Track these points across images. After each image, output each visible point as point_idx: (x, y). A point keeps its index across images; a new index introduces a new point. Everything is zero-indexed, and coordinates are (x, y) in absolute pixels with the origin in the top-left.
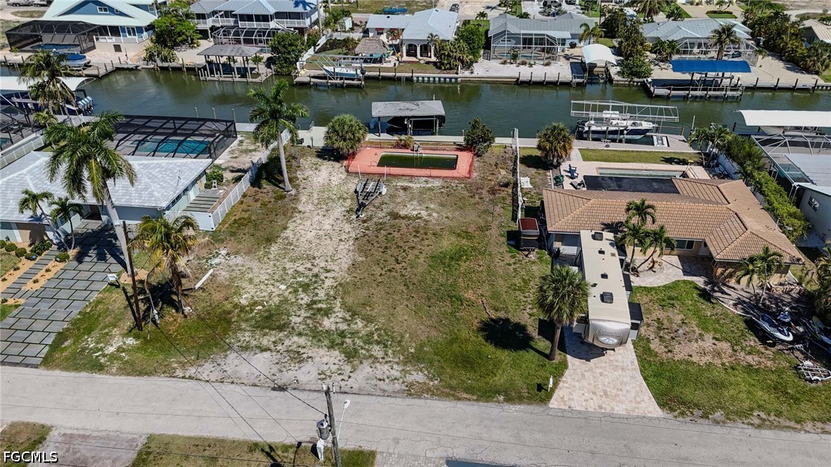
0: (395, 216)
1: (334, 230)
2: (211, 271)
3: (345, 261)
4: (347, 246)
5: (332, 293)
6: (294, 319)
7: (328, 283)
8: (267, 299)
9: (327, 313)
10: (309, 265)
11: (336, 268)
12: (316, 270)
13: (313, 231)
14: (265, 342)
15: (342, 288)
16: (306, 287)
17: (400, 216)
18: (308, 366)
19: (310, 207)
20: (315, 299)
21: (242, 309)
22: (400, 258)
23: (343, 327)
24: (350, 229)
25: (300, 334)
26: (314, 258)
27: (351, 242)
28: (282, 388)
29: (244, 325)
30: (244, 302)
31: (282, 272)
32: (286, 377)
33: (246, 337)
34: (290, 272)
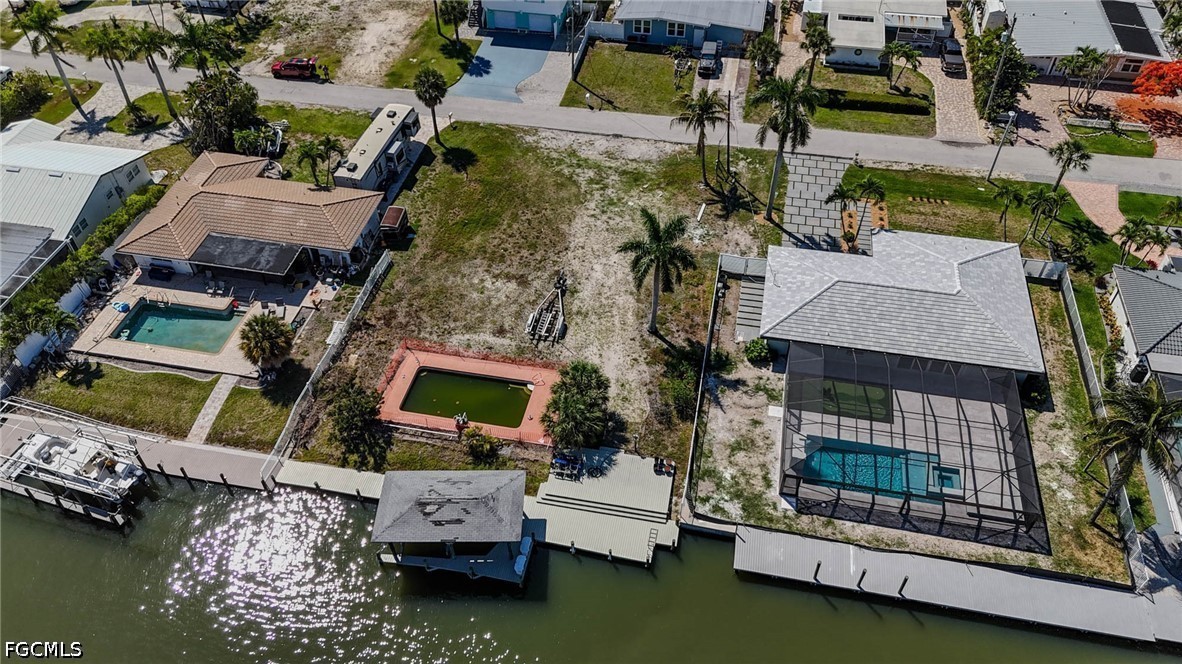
0: (523, 281)
1: (591, 262)
2: (699, 219)
3: (578, 224)
4: (577, 240)
5: (589, 196)
6: (616, 178)
7: (592, 205)
8: (642, 194)
9: (591, 181)
10: (611, 222)
11: (586, 218)
12: (604, 217)
13: (611, 263)
14: (635, 165)
15: (580, 199)
16: (611, 203)
17: (517, 279)
18: (602, 149)
19: (621, 300)
20: (602, 192)
21: (659, 188)
22: (526, 224)
23: (578, 171)
24: (572, 262)
25: (610, 168)
26: (607, 230)
27: (572, 245)
28: (617, 136)
29: (654, 176)
30: (660, 193)
31: (635, 217)
32: (614, 144)
33: (649, 169)
34: (627, 217)
